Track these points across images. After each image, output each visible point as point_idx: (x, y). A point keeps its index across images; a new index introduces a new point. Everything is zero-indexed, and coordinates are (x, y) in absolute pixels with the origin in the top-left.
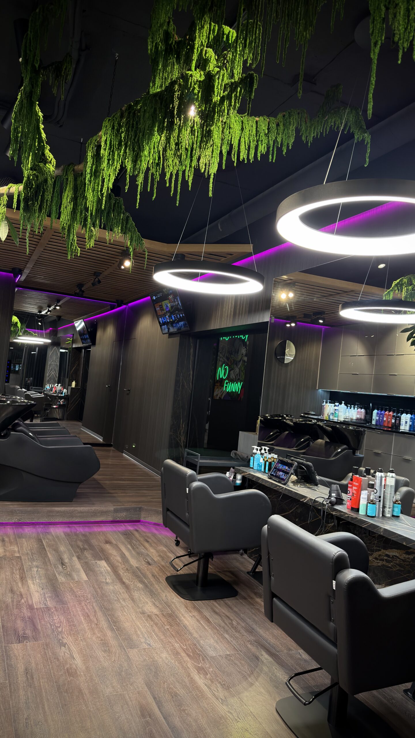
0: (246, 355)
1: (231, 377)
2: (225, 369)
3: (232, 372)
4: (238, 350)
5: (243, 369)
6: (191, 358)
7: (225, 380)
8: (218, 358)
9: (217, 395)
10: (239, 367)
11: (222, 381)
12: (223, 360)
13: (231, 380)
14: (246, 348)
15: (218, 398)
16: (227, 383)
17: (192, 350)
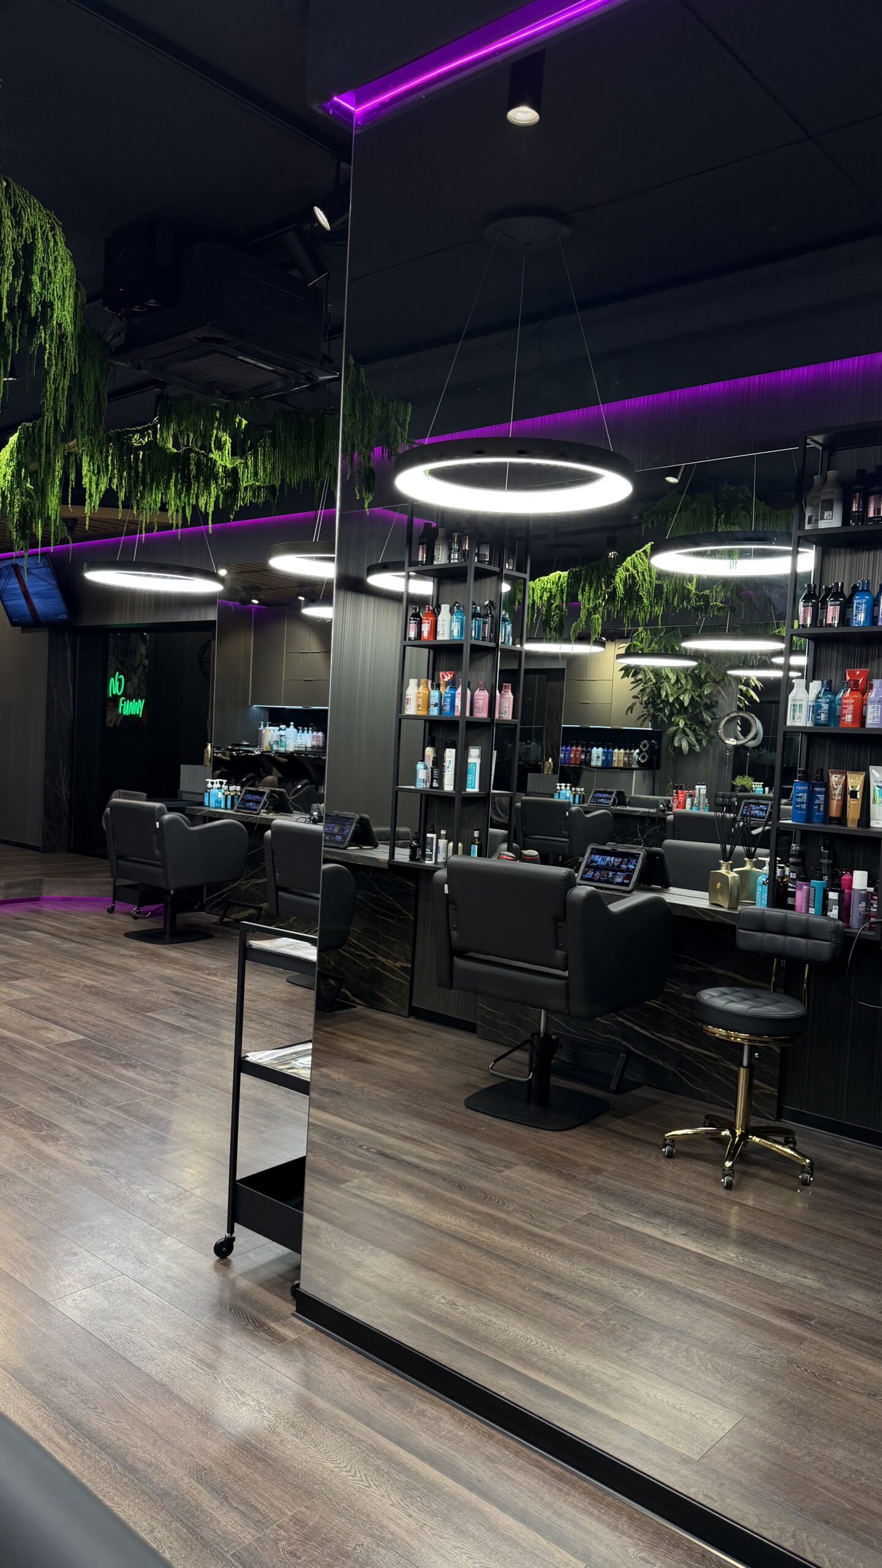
0: (147, 657)
1: (128, 692)
2: (120, 680)
3: (129, 683)
5: (143, 678)
7: (120, 696)
8: (109, 663)
9: (111, 721)
11: (116, 698)
12: (116, 667)
13: (129, 696)
15: (112, 726)
16: (123, 703)
17: (69, 653)
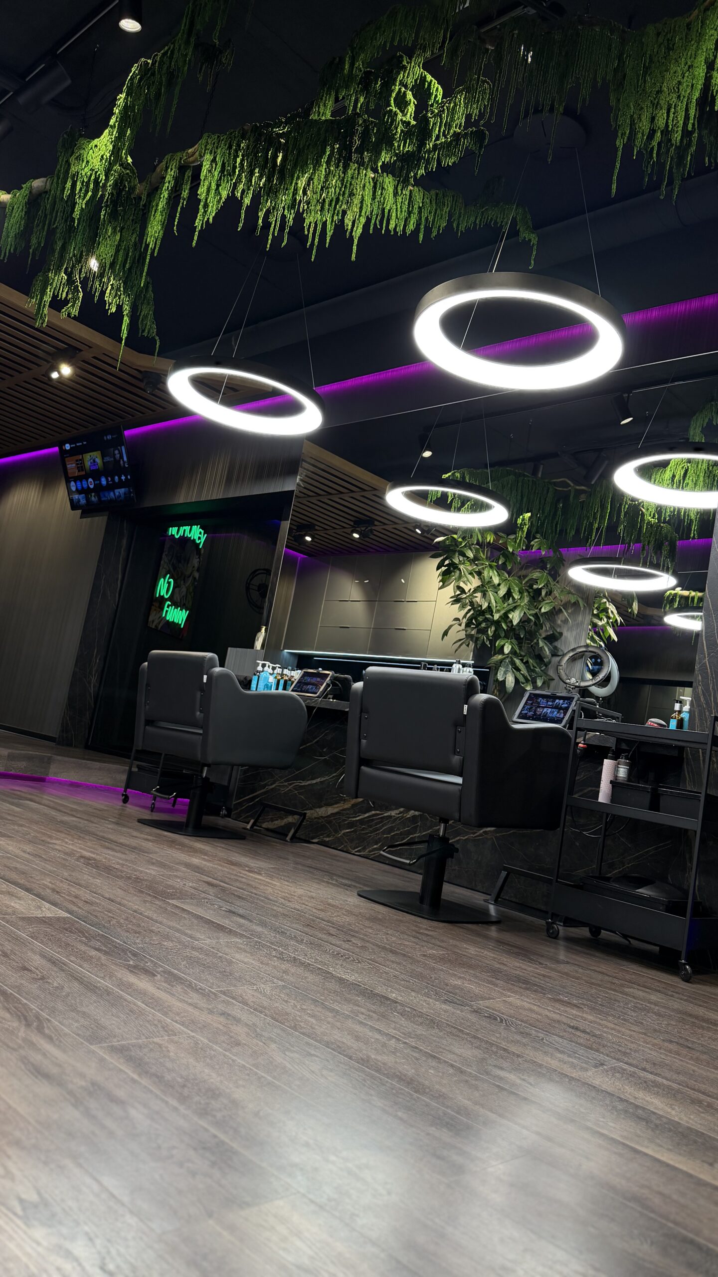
0: (198, 570)
1: (175, 598)
2: (169, 583)
3: (177, 590)
4: (189, 558)
5: (191, 590)
6: (123, 553)
7: (167, 600)
8: (162, 562)
9: (153, 621)
10: (187, 585)
11: (162, 600)
12: (168, 569)
13: (176, 603)
14: (199, 558)
15: (153, 626)
16: (168, 607)
17: (124, 542)
